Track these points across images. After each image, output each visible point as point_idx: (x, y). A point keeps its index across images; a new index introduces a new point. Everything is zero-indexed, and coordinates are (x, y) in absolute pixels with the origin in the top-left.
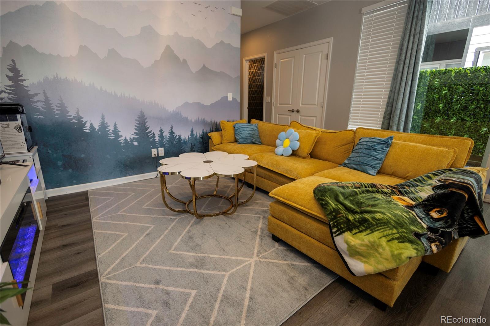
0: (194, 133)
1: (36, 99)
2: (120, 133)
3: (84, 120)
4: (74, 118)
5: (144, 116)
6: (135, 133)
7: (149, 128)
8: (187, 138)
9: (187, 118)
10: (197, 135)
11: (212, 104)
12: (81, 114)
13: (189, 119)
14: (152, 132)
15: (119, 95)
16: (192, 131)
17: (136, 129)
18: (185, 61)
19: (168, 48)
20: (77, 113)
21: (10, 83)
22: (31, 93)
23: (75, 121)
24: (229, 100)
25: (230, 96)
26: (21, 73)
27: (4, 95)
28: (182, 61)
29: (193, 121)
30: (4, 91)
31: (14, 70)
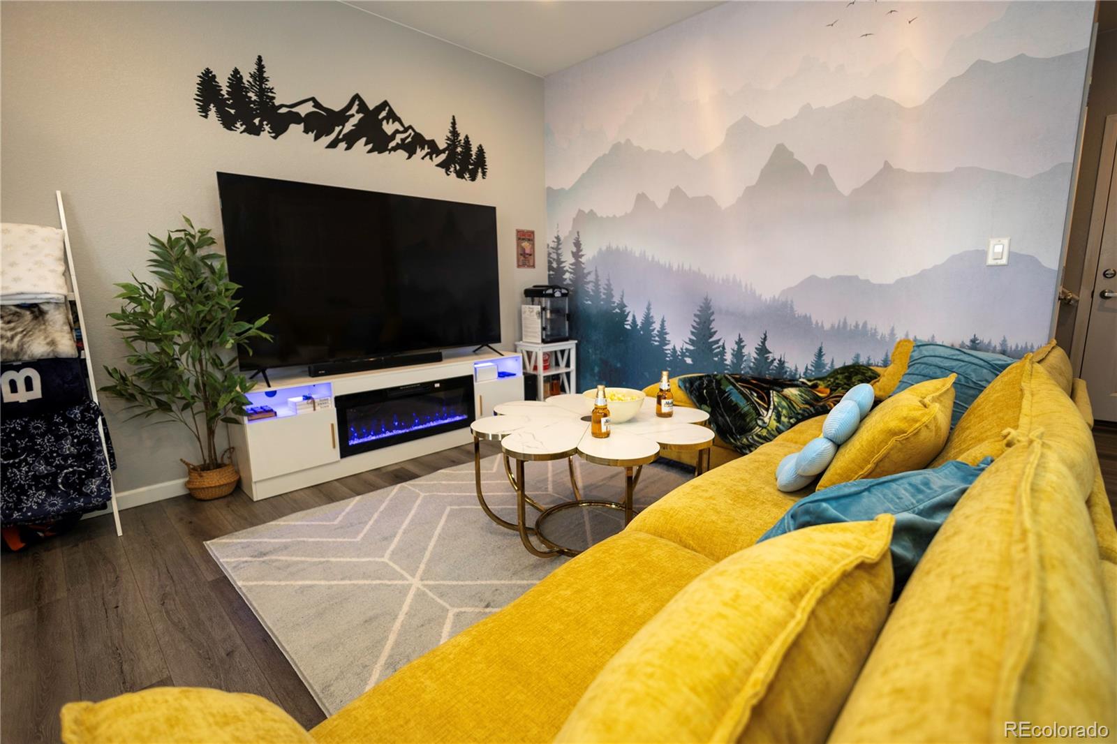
1: (589, 278)
2: (668, 337)
3: (627, 310)
4: (618, 305)
5: (709, 308)
6: (690, 340)
7: (715, 332)
8: (801, 371)
9: (807, 319)
11: (903, 279)
12: (625, 300)
13: (814, 321)
14: (721, 343)
15: (675, 268)
16: (820, 354)
17: (692, 333)
18: (821, 169)
19: (781, 151)
20: (622, 299)
21: (573, 260)
22: (585, 271)
23: (617, 310)
24: (990, 261)
25: (998, 249)
26: (582, 247)
27: (567, 276)
28: (812, 172)
29: (827, 326)
30: (567, 271)
31: (577, 244)
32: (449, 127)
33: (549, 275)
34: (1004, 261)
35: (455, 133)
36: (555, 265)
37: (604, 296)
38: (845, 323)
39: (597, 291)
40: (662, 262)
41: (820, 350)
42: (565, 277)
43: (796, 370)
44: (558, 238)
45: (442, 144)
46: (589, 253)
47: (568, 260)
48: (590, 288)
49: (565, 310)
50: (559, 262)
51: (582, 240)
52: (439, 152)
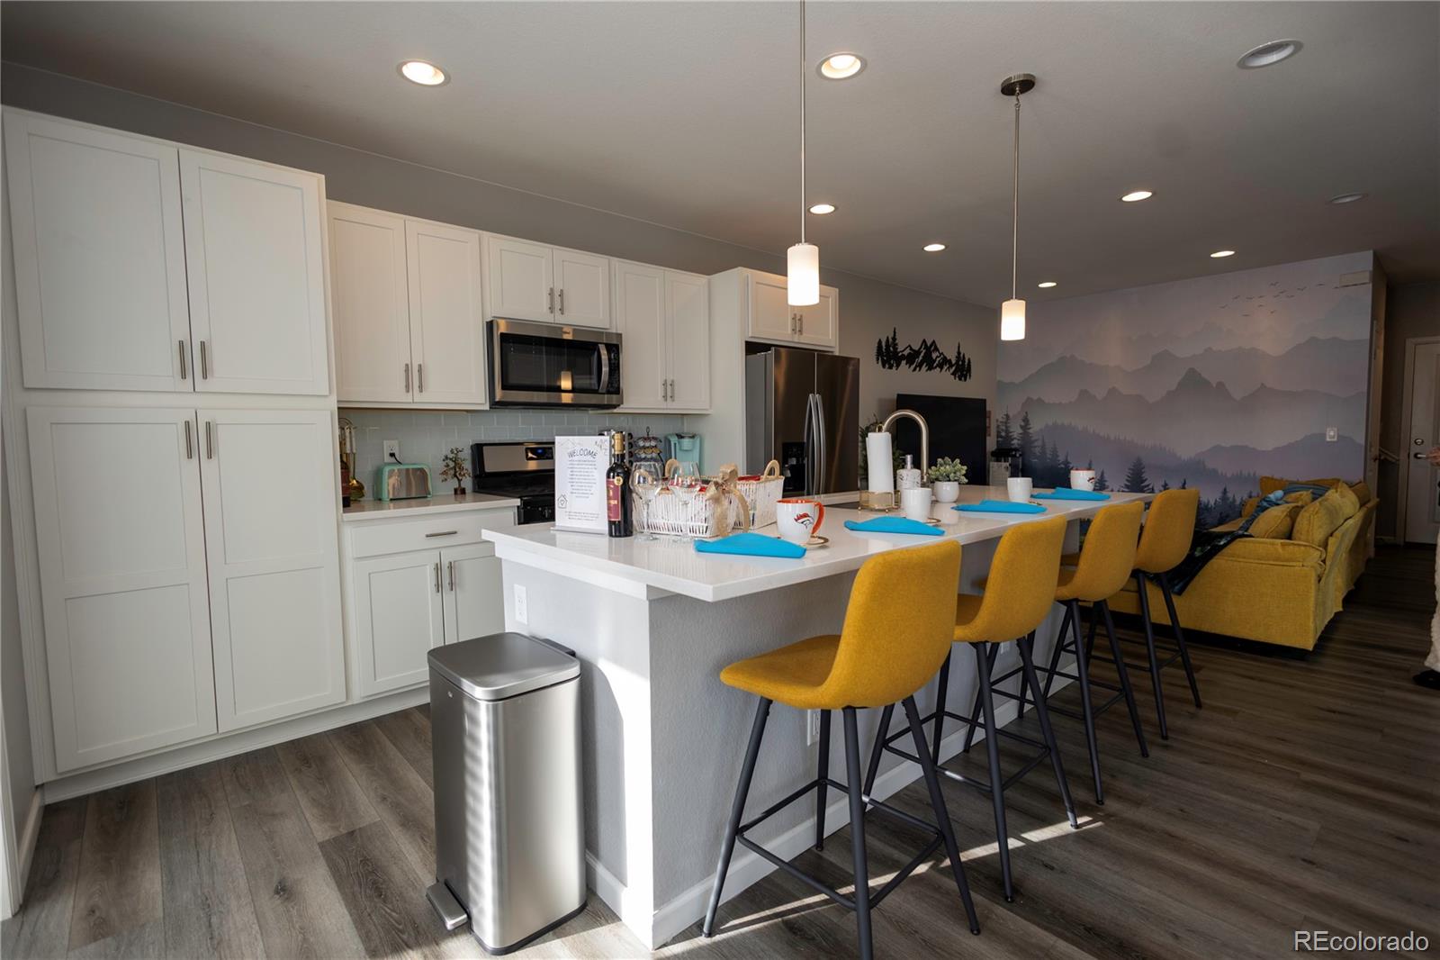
0: (1230, 495)
1: (1036, 444)
2: (1107, 484)
3: (1071, 466)
4: (1063, 463)
5: (1141, 464)
6: (1126, 485)
7: (1146, 480)
8: (1212, 502)
9: (1215, 471)
10: (1234, 500)
11: (1278, 448)
12: (1069, 460)
13: (1220, 472)
14: (1150, 487)
15: (1112, 438)
16: (1225, 492)
17: (1127, 480)
18: (1220, 385)
19: (1192, 372)
20: (1067, 457)
21: (1021, 431)
22: (1033, 439)
23: (1063, 466)
24: (1328, 439)
25: (1332, 433)
26: (1030, 422)
27: (1015, 442)
28: (1214, 385)
29: (1229, 475)
30: (1015, 438)
31: (1026, 420)
32: (957, 350)
33: (998, 442)
34: (1335, 439)
35: (959, 353)
36: (1003, 434)
37: (1050, 457)
38: (1241, 472)
39: (1043, 452)
40: (1102, 434)
41: (1225, 490)
42: (1013, 442)
43: (1209, 502)
44: (1007, 416)
45: (954, 362)
46: (1036, 426)
47: (1016, 431)
48: (1037, 451)
49: (1018, 465)
50: (1007, 432)
51: (1029, 417)
52: (951, 366)
